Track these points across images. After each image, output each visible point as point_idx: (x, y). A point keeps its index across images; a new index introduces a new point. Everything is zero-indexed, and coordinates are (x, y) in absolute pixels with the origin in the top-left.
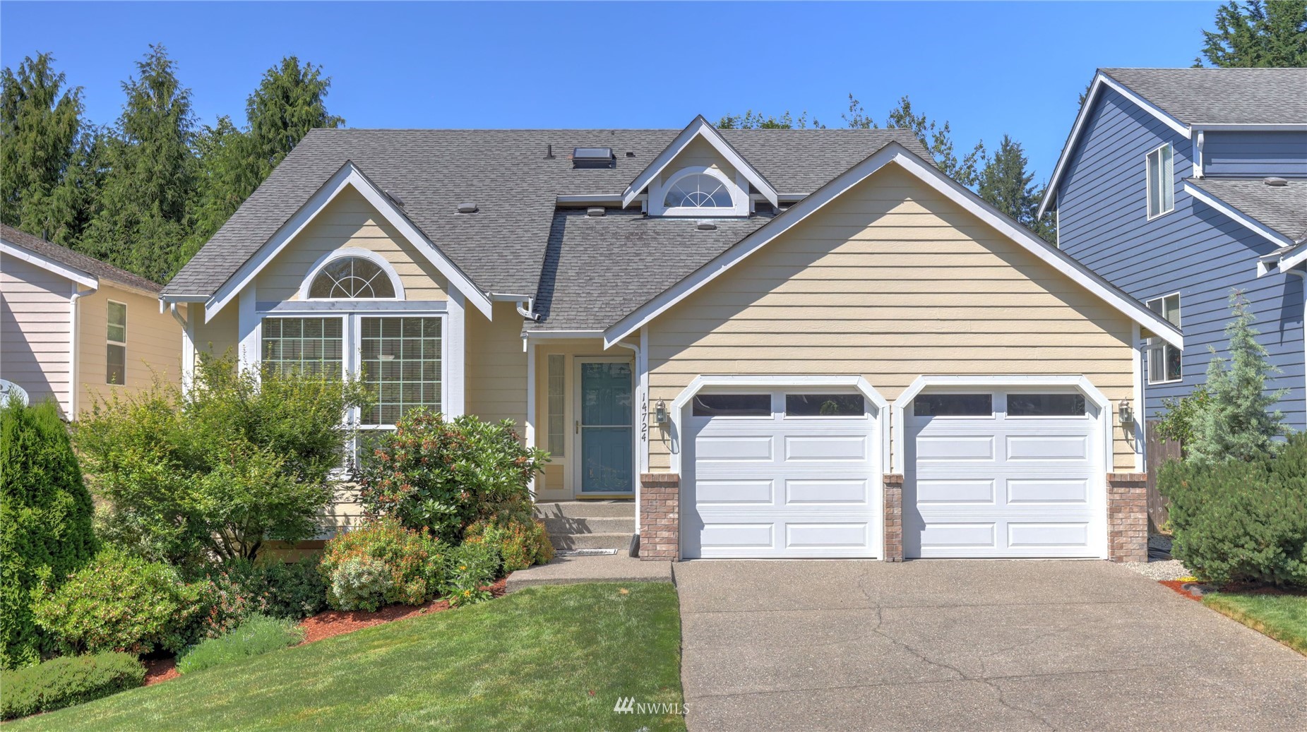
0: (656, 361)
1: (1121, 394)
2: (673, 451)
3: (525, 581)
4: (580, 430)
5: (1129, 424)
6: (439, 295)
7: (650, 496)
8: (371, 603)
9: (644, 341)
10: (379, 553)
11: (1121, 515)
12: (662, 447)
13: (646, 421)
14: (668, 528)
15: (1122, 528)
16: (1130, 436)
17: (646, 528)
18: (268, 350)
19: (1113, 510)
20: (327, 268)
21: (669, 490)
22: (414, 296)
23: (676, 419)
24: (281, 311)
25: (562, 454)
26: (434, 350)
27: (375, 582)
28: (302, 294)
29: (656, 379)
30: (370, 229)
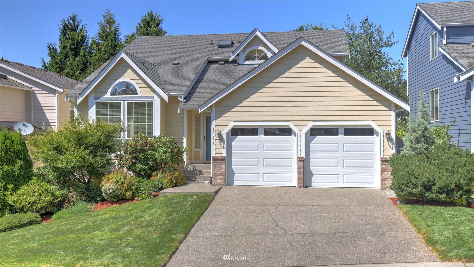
0: (218, 116)
1: (387, 128)
2: (223, 148)
3: (165, 192)
4: (205, 139)
5: (389, 139)
6: (152, 94)
7: (215, 164)
8: (115, 199)
9: (214, 109)
10: (117, 182)
11: (385, 173)
12: (220, 147)
13: (214, 138)
14: (221, 175)
15: (386, 177)
16: (390, 144)
17: (214, 175)
18: (98, 113)
19: (383, 171)
20: (116, 85)
21: (222, 161)
22: (144, 95)
23: (225, 137)
24: (102, 100)
25: (199, 147)
26: (151, 113)
27: (114, 192)
28: (108, 95)
29: (218, 123)
30: (129, 72)
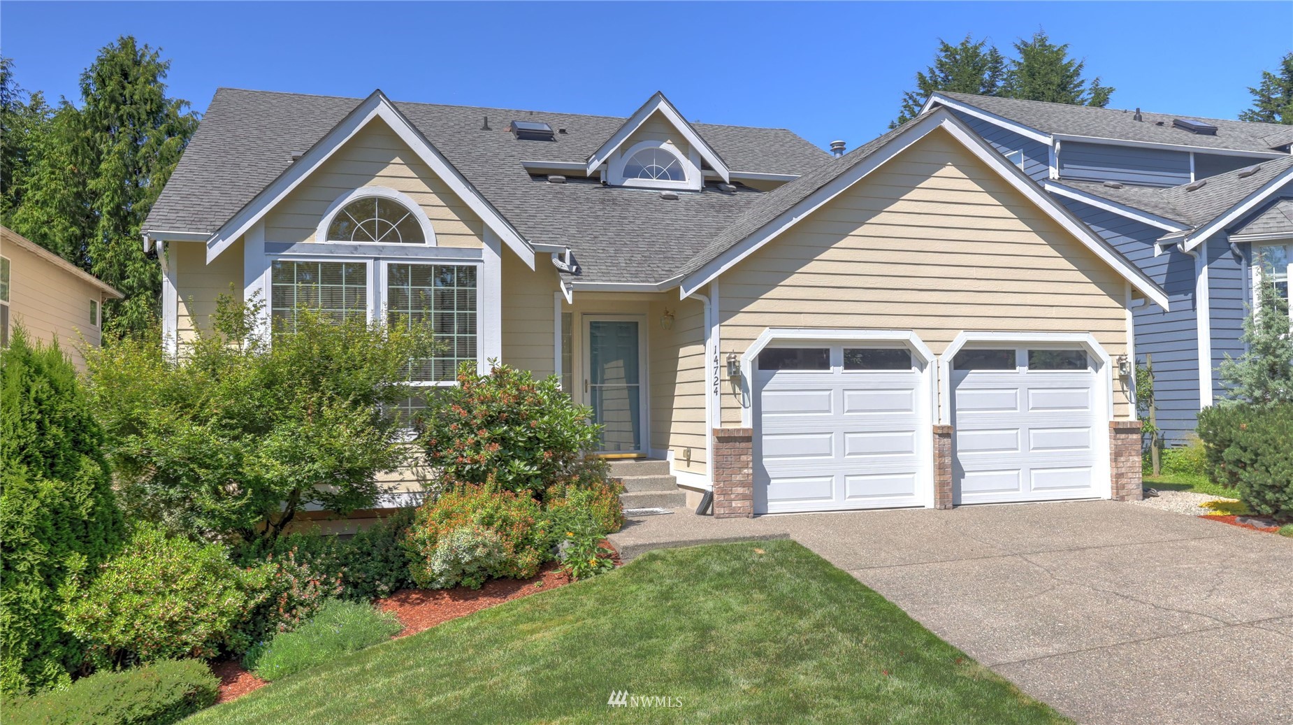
0: (726, 313)
1: (1118, 350)
2: (744, 405)
3: (641, 546)
4: (589, 389)
5: (1124, 379)
6: (473, 242)
7: (725, 452)
8: (476, 579)
9: (715, 293)
10: (487, 522)
11: (1122, 459)
12: (732, 401)
13: (718, 375)
14: (742, 484)
15: (1123, 470)
16: (1125, 388)
17: (722, 485)
18: (280, 297)
19: (1117, 455)
20: (347, 208)
21: (743, 445)
22: (446, 243)
23: (747, 371)
24: (296, 253)
26: (468, 301)
27: (489, 555)
28: (319, 236)
29: (728, 332)
30: (397, 167)
